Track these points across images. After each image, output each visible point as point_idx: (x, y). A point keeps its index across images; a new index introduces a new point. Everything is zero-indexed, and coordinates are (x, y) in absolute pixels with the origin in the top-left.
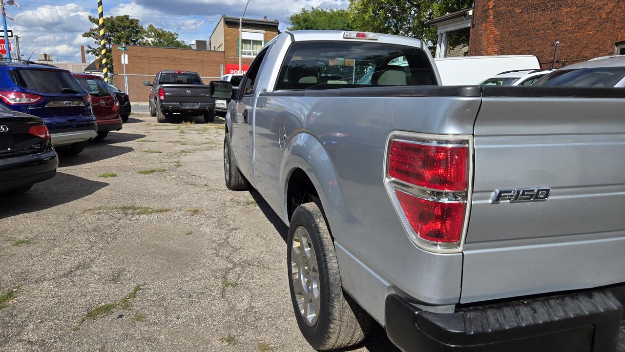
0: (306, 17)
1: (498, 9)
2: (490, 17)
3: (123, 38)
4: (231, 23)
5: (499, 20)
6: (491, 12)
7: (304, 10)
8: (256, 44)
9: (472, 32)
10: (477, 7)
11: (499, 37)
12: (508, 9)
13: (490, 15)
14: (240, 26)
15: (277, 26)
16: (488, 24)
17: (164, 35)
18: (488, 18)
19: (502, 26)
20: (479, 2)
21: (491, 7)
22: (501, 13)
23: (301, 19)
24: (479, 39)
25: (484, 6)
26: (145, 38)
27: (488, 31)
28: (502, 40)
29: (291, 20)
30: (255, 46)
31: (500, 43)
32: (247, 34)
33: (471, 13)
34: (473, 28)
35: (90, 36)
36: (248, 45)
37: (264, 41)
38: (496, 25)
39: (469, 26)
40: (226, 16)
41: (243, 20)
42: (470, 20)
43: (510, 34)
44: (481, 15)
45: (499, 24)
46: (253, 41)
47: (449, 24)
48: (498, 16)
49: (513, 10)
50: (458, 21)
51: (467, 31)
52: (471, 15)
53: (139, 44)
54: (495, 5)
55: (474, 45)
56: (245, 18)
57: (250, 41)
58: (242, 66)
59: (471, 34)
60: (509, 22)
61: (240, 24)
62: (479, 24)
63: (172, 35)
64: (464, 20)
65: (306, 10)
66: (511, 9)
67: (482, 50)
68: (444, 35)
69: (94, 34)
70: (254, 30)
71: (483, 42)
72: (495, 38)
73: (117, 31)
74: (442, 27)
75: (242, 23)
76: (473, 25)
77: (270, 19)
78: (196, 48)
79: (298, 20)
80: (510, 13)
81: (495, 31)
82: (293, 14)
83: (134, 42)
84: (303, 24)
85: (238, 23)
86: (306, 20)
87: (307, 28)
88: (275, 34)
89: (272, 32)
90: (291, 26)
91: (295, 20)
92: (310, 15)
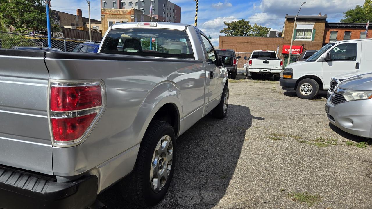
3: (239, 32)
4: (290, 20)
7: (358, 6)
8: (307, 32)
14: (295, 21)
15: (325, 19)
17: (262, 29)
26: (251, 32)
29: (346, 14)
30: (306, 33)
32: (301, 26)
35: (223, 32)
36: (301, 33)
37: (314, 29)
40: (288, 15)
41: (297, 17)
46: (305, 30)
53: (247, 35)
56: (299, 15)
57: (303, 30)
58: (292, 46)
63: (266, 29)
65: (360, 6)
69: (225, 31)
70: (307, 23)
73: (237, 29)
75: (297, 19)
77: (323, 15)
78: (269, 36)
82: (348, 10)
83: (245, 34)
84: (354, 16)
85: (294, 19)
86: (357, 13)
87: (359, 19)
88: (323, 25)
89: (320, 23)
90: (344, 18)
91: (349, 13)
92: (363, 9)
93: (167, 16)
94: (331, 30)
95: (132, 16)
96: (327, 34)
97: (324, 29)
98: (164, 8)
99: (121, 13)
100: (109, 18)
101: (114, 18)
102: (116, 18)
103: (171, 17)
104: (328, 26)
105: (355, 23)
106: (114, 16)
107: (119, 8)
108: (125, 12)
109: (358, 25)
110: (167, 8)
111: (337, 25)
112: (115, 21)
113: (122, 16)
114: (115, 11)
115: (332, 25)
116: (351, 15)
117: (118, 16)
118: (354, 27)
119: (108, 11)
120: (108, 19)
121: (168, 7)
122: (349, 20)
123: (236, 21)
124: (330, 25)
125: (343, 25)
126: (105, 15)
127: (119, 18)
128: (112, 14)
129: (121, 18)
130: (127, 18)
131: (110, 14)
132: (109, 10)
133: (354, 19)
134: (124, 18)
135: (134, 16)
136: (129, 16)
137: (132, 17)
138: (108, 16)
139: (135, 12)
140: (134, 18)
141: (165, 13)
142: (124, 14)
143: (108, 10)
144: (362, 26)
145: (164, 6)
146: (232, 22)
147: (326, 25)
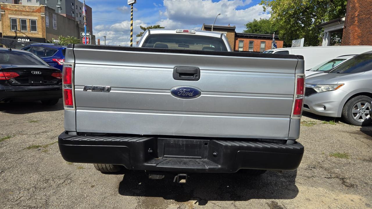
0: (256, 24)
1: (360, 16)
2: (356, 22)
4: (207, 28)
5: (361, 23)
6: (356, 19)
7: (255, 20)
9: (344, 31)
10: (348, 15)
11: (360, 34)
12: (367, 17)
13: (356, 21)
14: (212, 30)
15: (234, 30)
16: (354, 26)
18: (354, 23)
19: (363, 27)
20: (349, 13)
21: (356, 15)
22: (363, 19)
23: (253, 25)
24: (349, 35)
25: (352, 15)
27: (354, 31)
28: (362, 37)
29: (246, 26)
31: (361, 38)
33: (344, 19)
34: (345, 29)
35: (140, 36)
38: (358, 27)
39: (343, 27)
40: (205, 24)
41: (214, 26)
42: (344, 24)
43: (367, 32)
44: (350, 21)
45: (361, 26)
47: (331, 26)
48: (361, 21)
49: (370, 17)
50: (336, 25)
51: (341, 30)
52: (344, 21)
54: (359, 14)
55: (345, 39)
56: (216, 25)
59: (343, 32)
60: (367, 25)
61: (212, 28)
62: (349, 26)
64: (339, 24)
65: (256, 20)
66: (368, 16)
67: (350, 43)
68: (328, 33)
70: (221, 32)
71: (351, 38)
72: (358, 35)
74: (327, 28)
75: (213, 28)
76: (345, 27)
77: (232, 26)
79: (250, 26)
80: (368, 19)
81: (359, 31)
82: (248, 23)
84: (253, 28)
85: (211, 28)
86: (255, 26)
87: (256, 31)
88: (233, 34)
89: (231, 33)
90: (246, 29)
91: (249, 25)
92: (259, 23)
93: (76, 16)
94: (239, 39)
95: (43, 14)
96: (236, 42)
97: (234, 38)
98: (73, 7)
99: (27, 10)
100: (11, 14)
101: (18, 15)
102: (21, 15)
103: (81, 17)
104: (237, 36)
105: (254, 34)
106: (18, 13)
107: (15, 4)
108: (33, 9)
109: (259, 36)
110: (76, 8)
111: (244, 35)
112: (19, 18)
113: (28, 13)
114: (19, 7)
115: (240, 35)
116: (250, 27)
117: (23, 13)
118: (256, 38)
119: (10, 7)
120: (10, 16)
121: (77, 6)
122: (249, 31)
123: (151, 26)
124: (238, 35)
125: (248, 35)
126: (6, 11)
127: (24, 15)
128: (16, 11)
129: (28, 15)
130: (36, 16)
131: (12, 10)
132: (11, 5)
133: (253, 30)
134: (31, 15)
135: (45, 15)
136: (38, 14)
137: (41, 15)
138: (10, 12)
139: (46, 10)
140: (44, 16)
141: (74, 12)
142: (31, 11)
143: (9, 5)
144: (262, 36)
145: (73, 4)
146: (148, 27)
147: (235, 35)
